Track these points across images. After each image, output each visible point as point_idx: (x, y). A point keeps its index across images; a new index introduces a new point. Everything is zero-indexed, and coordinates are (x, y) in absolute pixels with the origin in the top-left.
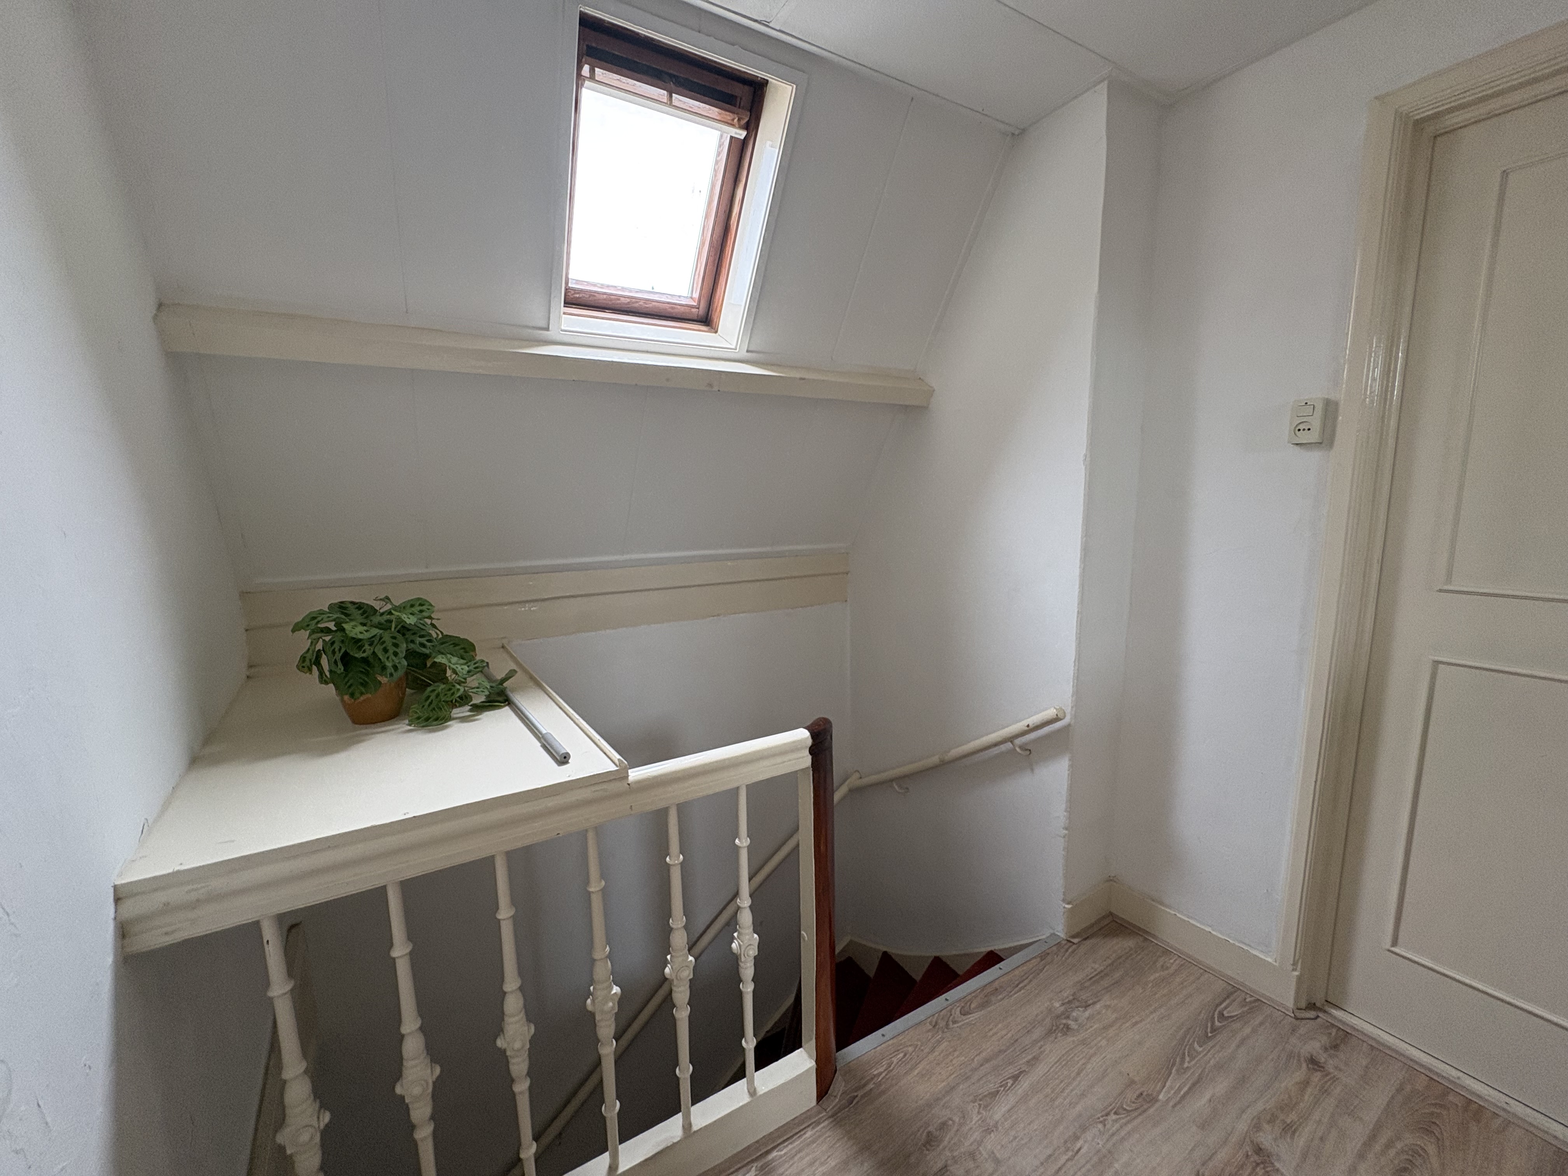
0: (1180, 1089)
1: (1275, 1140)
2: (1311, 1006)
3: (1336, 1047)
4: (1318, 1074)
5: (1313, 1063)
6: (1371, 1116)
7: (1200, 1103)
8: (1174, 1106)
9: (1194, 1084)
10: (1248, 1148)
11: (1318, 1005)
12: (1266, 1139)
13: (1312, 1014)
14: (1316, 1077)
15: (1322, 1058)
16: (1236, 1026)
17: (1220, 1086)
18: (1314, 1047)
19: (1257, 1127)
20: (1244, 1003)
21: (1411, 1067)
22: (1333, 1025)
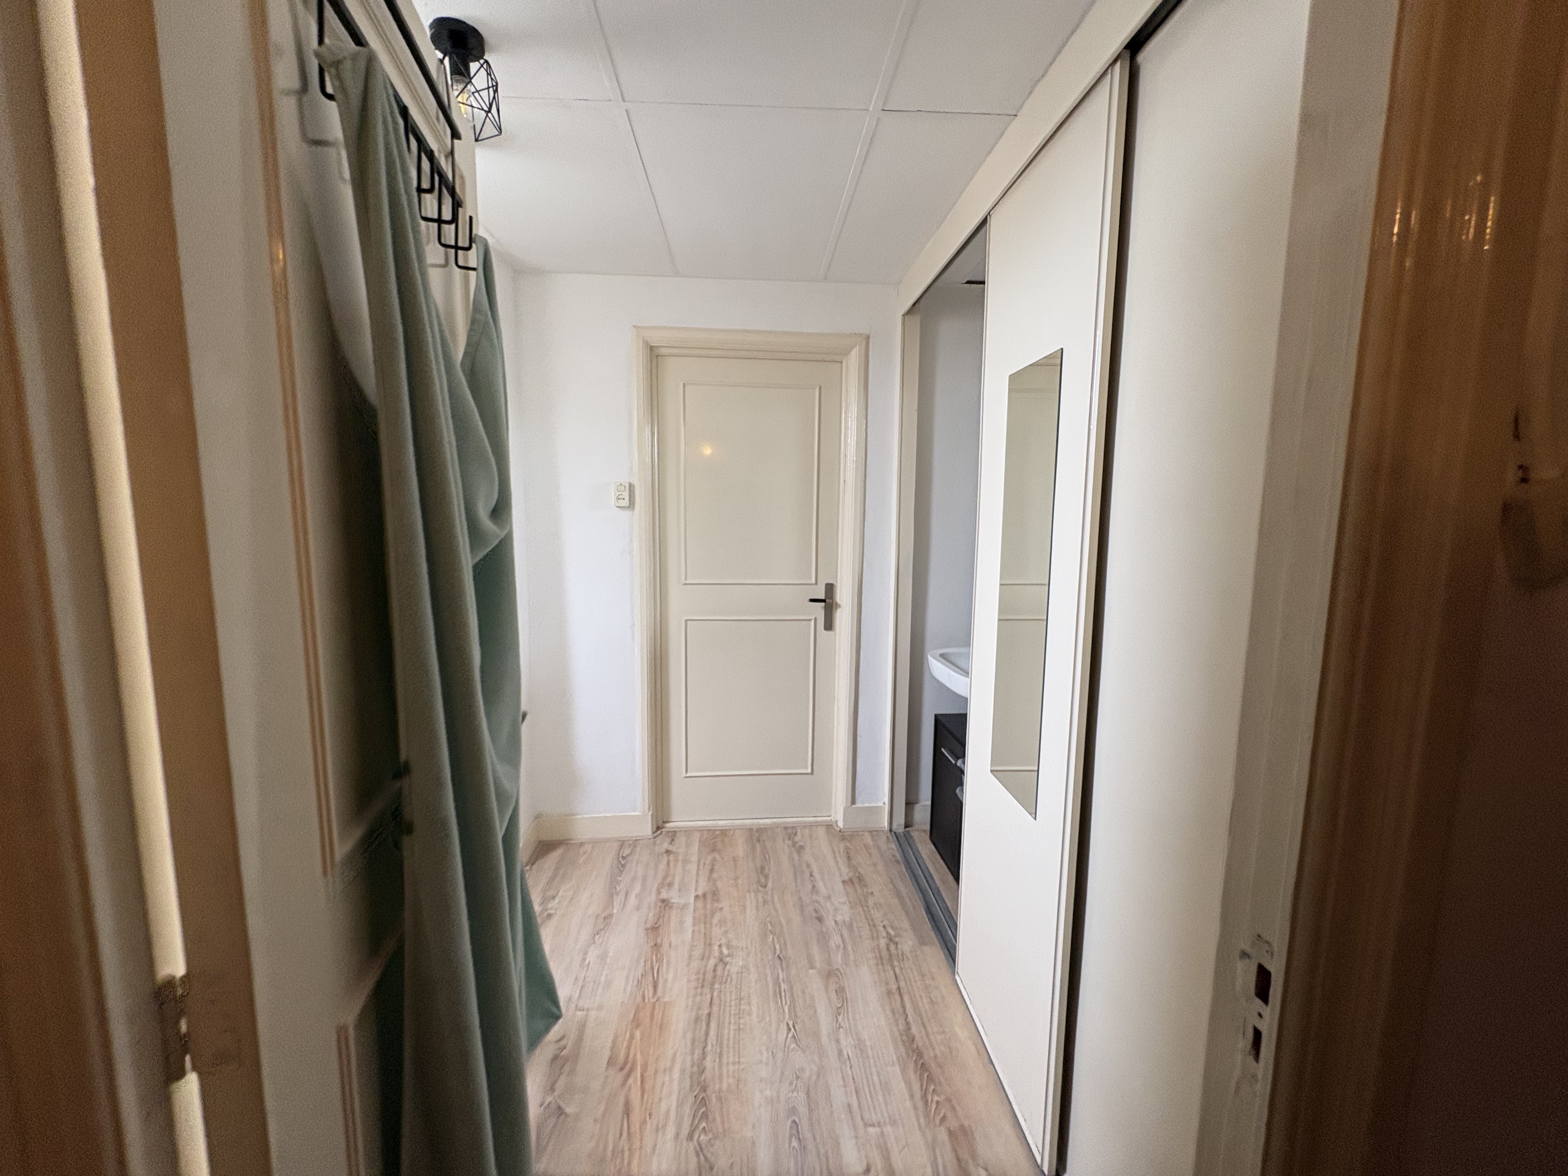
0: (621, 901)
1: (667, 893)
2: (658, 828)
3: (673, 840)
4: (671, 855)
5: (668, 852)
6: (695, 859)
7: (632, 901)
8: (622, 910)
9: (626, 896)
10: (659, 904)
11: (660, 826)
12: (664, 895)
13: (659, 832)
14: (671, 857)
15: (670, 848)
16: (630, 858)
17: (637, 889)
18: (666, 846)
19: (659, 892)
20: (630, 845)
21: (700, 830)
22: (669, 832)
